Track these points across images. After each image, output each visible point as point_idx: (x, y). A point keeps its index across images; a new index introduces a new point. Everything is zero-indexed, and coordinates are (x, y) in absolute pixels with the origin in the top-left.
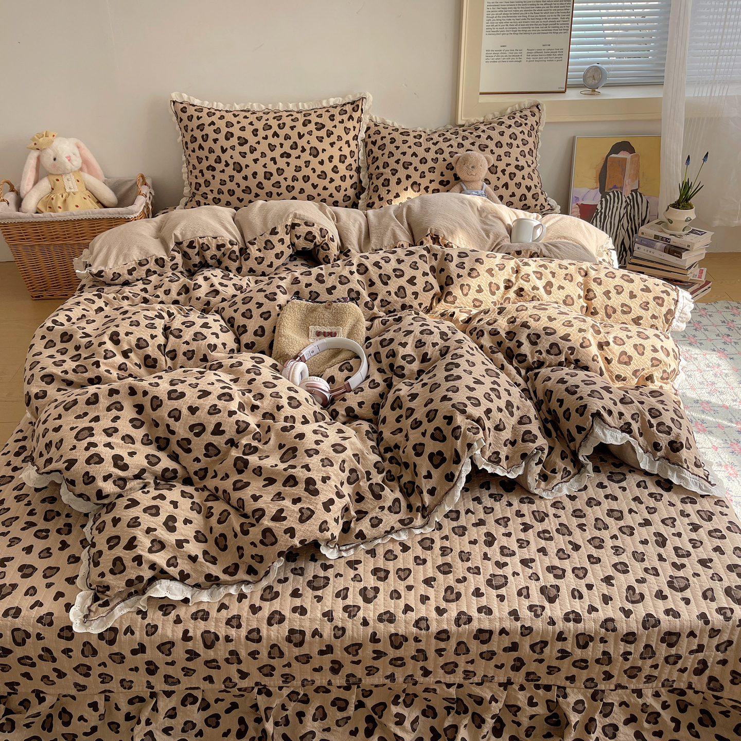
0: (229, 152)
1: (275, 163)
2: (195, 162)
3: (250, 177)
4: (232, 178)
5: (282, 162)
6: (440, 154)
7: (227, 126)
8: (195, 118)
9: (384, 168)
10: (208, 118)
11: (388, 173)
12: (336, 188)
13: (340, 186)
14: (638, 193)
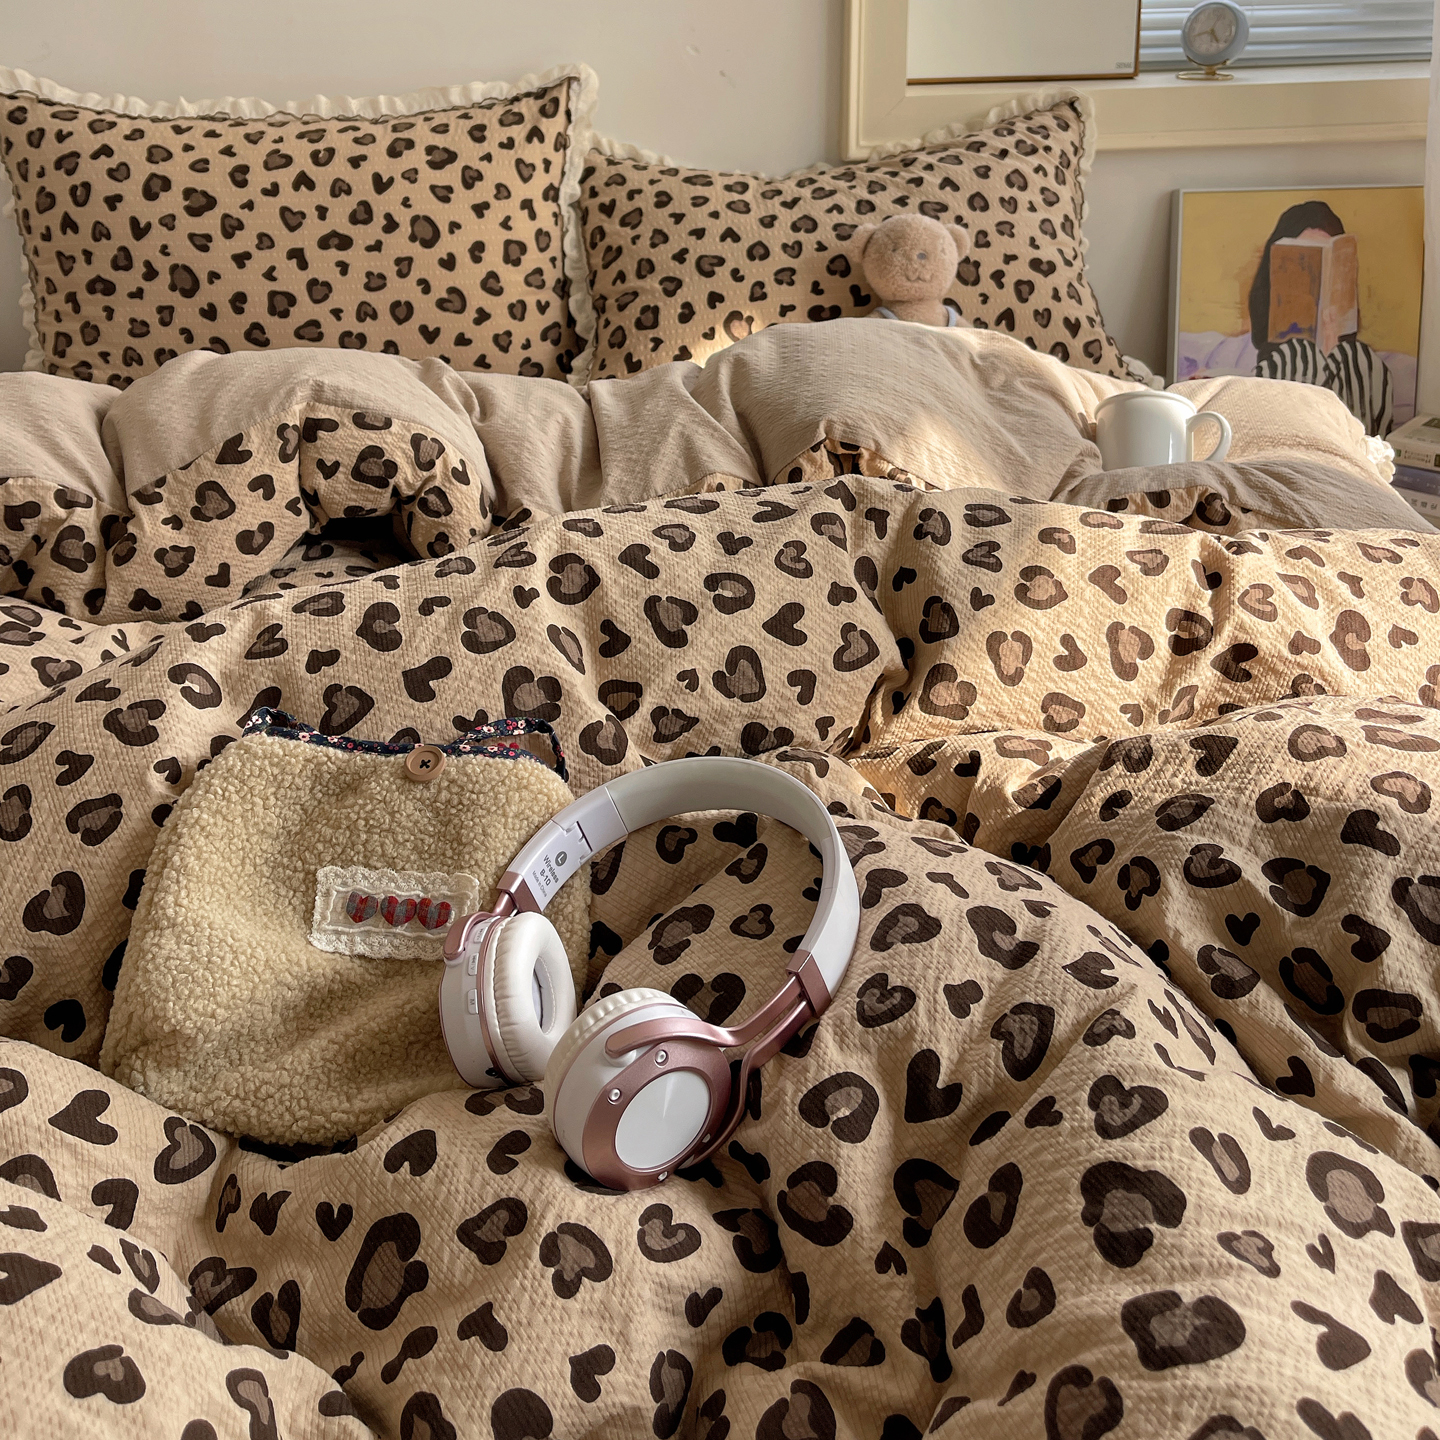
0: (158, 235)
1: (303, 265)
2: (52, 269)
3: (224, 309)
4: (166, 314)
5: (322, 264)
6: (808, 231)
7: (151, 159)
8: (50, 136)
9: (640, 276)
10: (92, 136)
11: (652, 291)
12: (496, 338)
13: (508, 334)
14: (1358, 345)
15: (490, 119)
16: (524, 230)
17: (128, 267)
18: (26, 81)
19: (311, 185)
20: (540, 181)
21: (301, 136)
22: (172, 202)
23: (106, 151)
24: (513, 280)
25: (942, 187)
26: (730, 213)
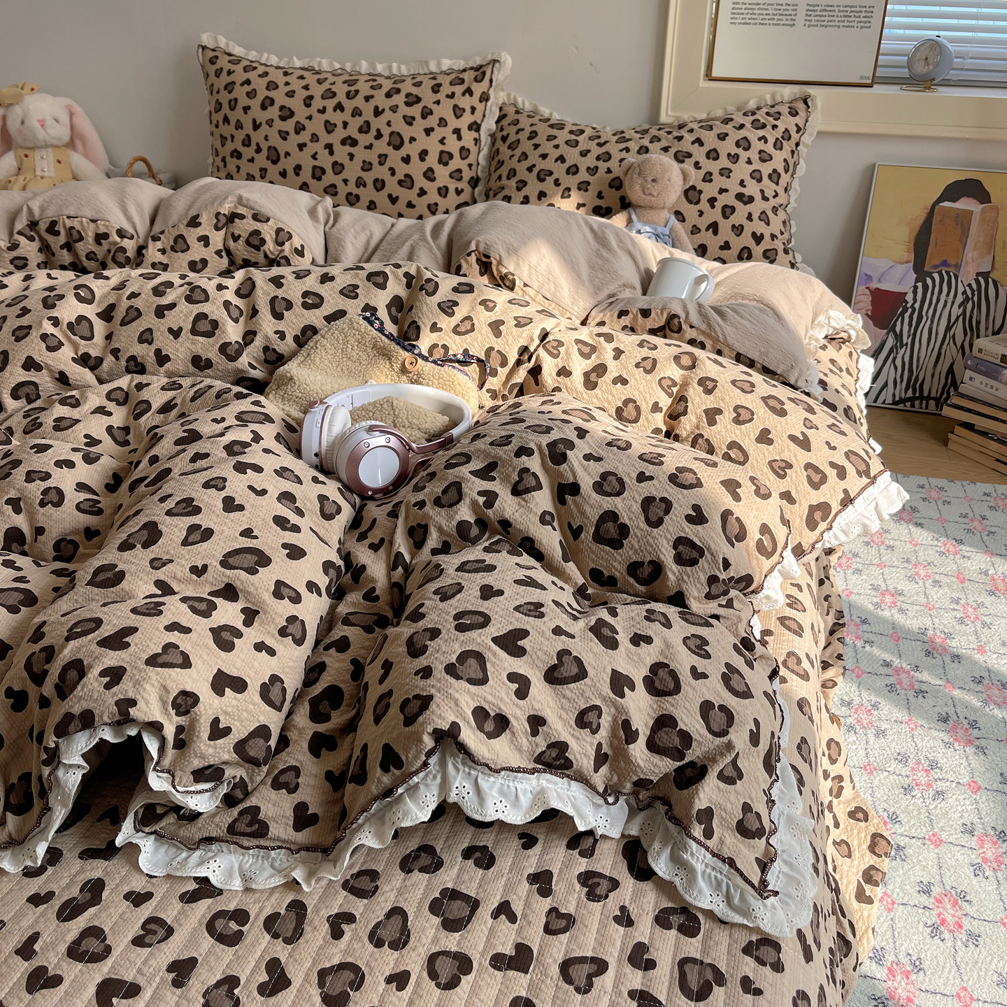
0: (264, 129)
1: (331, 153)
2: (218, 144)
3: (291, 173)
4: (263, 172)
5: (341, 153)
6: (604, 161)
7: (267, 88)
8: (225, 72)
9: (508, 178)
10: (243, 73)
11: (511, 188)
12: (429, 206)
13: (436, 204)
14: (990, 280)
15: (445, 81)
16: (453, 146)
17: (249, 145)
18: (222, 42)
19: (342, 109)
20: (467, 119)
21: (345, 82)
22: (273, 112)
23: (248, 82)
24: (442, 173)
25: (693, 143)
26: (566, 146)
